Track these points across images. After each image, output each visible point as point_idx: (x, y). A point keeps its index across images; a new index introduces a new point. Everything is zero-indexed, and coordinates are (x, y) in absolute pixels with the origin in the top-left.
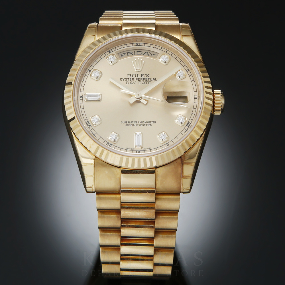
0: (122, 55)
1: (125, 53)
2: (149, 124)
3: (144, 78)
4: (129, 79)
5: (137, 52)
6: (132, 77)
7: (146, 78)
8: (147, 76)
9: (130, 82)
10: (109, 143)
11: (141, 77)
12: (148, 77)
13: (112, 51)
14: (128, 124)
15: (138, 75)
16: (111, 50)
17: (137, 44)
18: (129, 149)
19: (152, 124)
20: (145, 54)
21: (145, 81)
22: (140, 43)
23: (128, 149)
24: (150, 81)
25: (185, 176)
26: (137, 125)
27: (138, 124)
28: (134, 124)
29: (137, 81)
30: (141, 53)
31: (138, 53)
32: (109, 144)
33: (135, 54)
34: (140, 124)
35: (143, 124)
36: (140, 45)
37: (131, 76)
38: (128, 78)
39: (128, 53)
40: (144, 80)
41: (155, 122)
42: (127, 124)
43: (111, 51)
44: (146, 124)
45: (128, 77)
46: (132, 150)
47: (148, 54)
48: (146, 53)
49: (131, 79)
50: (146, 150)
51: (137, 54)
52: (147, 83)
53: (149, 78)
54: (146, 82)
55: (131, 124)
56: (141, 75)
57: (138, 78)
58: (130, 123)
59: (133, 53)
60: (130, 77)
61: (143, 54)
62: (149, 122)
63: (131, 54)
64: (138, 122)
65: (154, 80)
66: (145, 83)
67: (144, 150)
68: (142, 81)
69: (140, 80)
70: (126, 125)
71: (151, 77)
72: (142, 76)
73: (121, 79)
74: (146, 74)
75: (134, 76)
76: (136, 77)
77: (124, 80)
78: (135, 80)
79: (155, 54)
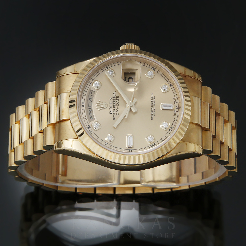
2: (153, 98)
3: (113, 101)
6: (113, 110)
7: (113, 100)
8: (111, 99)
9: (116, 112)
10: (170, 129)
12: (112, 98)
13: (89, 125)
14: (153, 114)
15: (110, 106)
17: (83, 106)
18: (175, 114)
19: (153, 96)
20: (91, 101)
21: (115, 101)
22: (82, 104)
23: (175, 115)
24: (116, 97)
27: (153, 107)
28: (153, 109)
29: (116, 106)
30: (90, 104)
31: (90, 106)
32: (171, 129)
33: (91, 108)
34: (153, 106)
35: (153, 103)
36: (84, 104)
37: (111, 111)
38: (113, 113)
39: (90, 114)
41: (152, 94)
43: (89, 127)
44: (153, 100)
48: (90, 99)
49: (114, 111)
53: (114, 98)
56: (110, 103)
57: (113, 106)
59: (90, 110)
62: (152, 99)
65: (115, 93)
66: (117, 100)
68: (116, 103)
69: (115, 104)
71: (112, 96)
72: (112, 103)
73: (114, 119)
74: (110, 99)
75: (111, 109)
76: (112, 107)
77: (114, 117)
78: (114, 108)
79: (91, 93)
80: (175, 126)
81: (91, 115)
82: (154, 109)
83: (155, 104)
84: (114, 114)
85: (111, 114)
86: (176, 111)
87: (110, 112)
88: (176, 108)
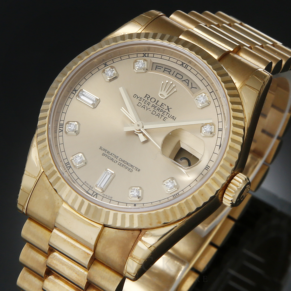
0: (157, 67)
1: (163, 67)
2: (130, 168)
3: (162, 109)
4: (144, 101)
5: (177, 73)
6: (149, 101)
7: (165, 110)
8: (168, 109)
9: (143, 104)
10: (69, 164)
11: (160, 106)
12: (169, 111)
13: (148, 57)
14: (107, 154)
15: (158, 101)
16: (148, 54)
17: (182, 64)
18: (87, 185)
19: (134, 170)
20: (184, 81)
21: (161, 113)
22: (187, 65)
23: (85, 184)
24: (167, 116)
25: (134, 256)
26: (115, 162)
27: (118, 160)
28: (114, 158)
29: (152, 109)
30: (181, 77)
31: (178, 76)
32: (69, 166)
33: (173, 75)
34: (120, 161)
35: (124, 164)
36: (185, 67)
38: (144, 99)
39: (166, 69)
40: (161, 111)
41: (139, 170)
42: (105, 153)
43: (146, 55)
44: (127, 166)
45: (145, 97)
46: (90, 188)
47: (188, 83)
48: (187, 81)
49: (147, 102)
50: (106, 197)
51: (175, 76)
52: (163, 118)
53: (168, 113)
54: (162, 116)
55: (109, 156)
56: (162, 104)
57: (155, 105)
58: (110, 154)
59: (171, 73)
60: (148, 99)
61: (183, 79)
62: (132, 166)
63: (169, 72)
64: (118, 158)
65: (173, 119)
66: (160, 116)
67: (104, 196)
68: (157, 112)
69: (156, 109)
70: (104, 155)
71: (172, 113)
72: (162, 106)
73: (135, 96)
74: (168, 107)
75: (153, 100)
76: (154, 103)
77: (137, 98)
78: (151, 105)
79: (196, 88)
80: (70, 175)
81: (163, 69)
82: (114, 161)
83: (120, 164)
84: (142, 100)
85: (146, 96)
86: (90, 189)
87: (148, 97)
88: (94, 192)
